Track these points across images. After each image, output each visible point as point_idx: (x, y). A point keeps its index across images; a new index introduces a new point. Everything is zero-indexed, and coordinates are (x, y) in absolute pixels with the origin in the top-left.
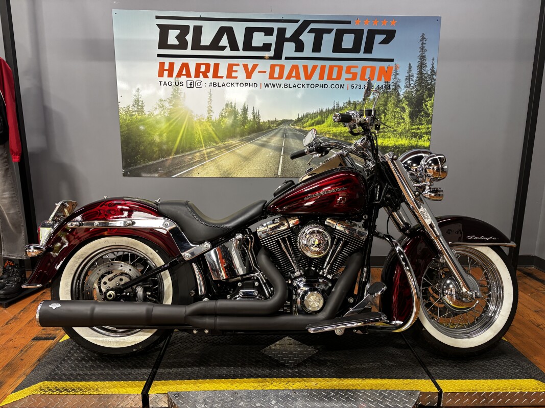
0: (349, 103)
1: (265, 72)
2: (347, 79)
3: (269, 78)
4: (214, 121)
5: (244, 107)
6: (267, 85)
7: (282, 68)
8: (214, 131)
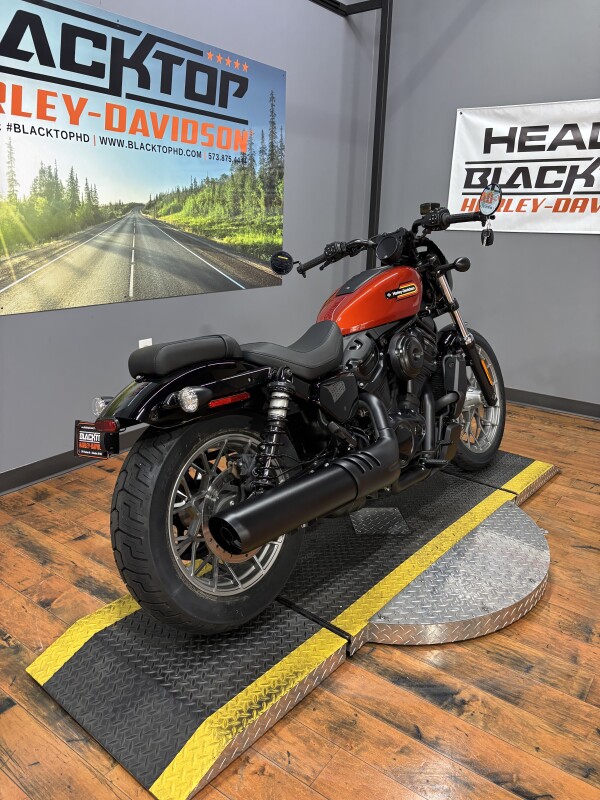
0: (208, 181)
1: (99, 115)
2: (203, 144)
3: (107, 128)
4: (22, 201)
5: (72, 178)
6: (103, 141)
7: (123, 111)
8: (23, 222)
